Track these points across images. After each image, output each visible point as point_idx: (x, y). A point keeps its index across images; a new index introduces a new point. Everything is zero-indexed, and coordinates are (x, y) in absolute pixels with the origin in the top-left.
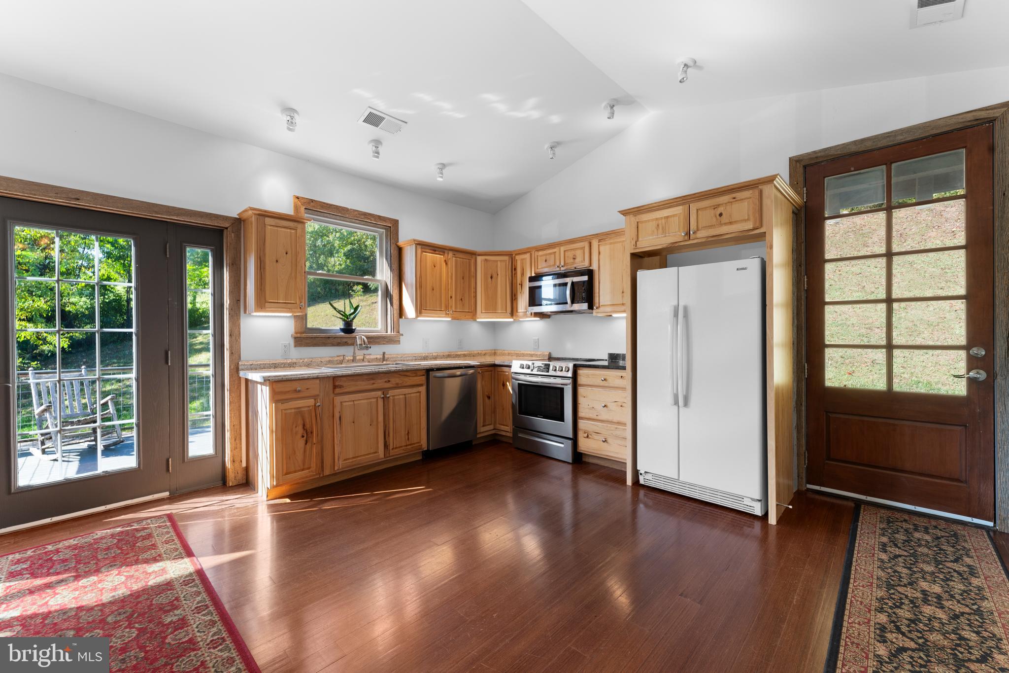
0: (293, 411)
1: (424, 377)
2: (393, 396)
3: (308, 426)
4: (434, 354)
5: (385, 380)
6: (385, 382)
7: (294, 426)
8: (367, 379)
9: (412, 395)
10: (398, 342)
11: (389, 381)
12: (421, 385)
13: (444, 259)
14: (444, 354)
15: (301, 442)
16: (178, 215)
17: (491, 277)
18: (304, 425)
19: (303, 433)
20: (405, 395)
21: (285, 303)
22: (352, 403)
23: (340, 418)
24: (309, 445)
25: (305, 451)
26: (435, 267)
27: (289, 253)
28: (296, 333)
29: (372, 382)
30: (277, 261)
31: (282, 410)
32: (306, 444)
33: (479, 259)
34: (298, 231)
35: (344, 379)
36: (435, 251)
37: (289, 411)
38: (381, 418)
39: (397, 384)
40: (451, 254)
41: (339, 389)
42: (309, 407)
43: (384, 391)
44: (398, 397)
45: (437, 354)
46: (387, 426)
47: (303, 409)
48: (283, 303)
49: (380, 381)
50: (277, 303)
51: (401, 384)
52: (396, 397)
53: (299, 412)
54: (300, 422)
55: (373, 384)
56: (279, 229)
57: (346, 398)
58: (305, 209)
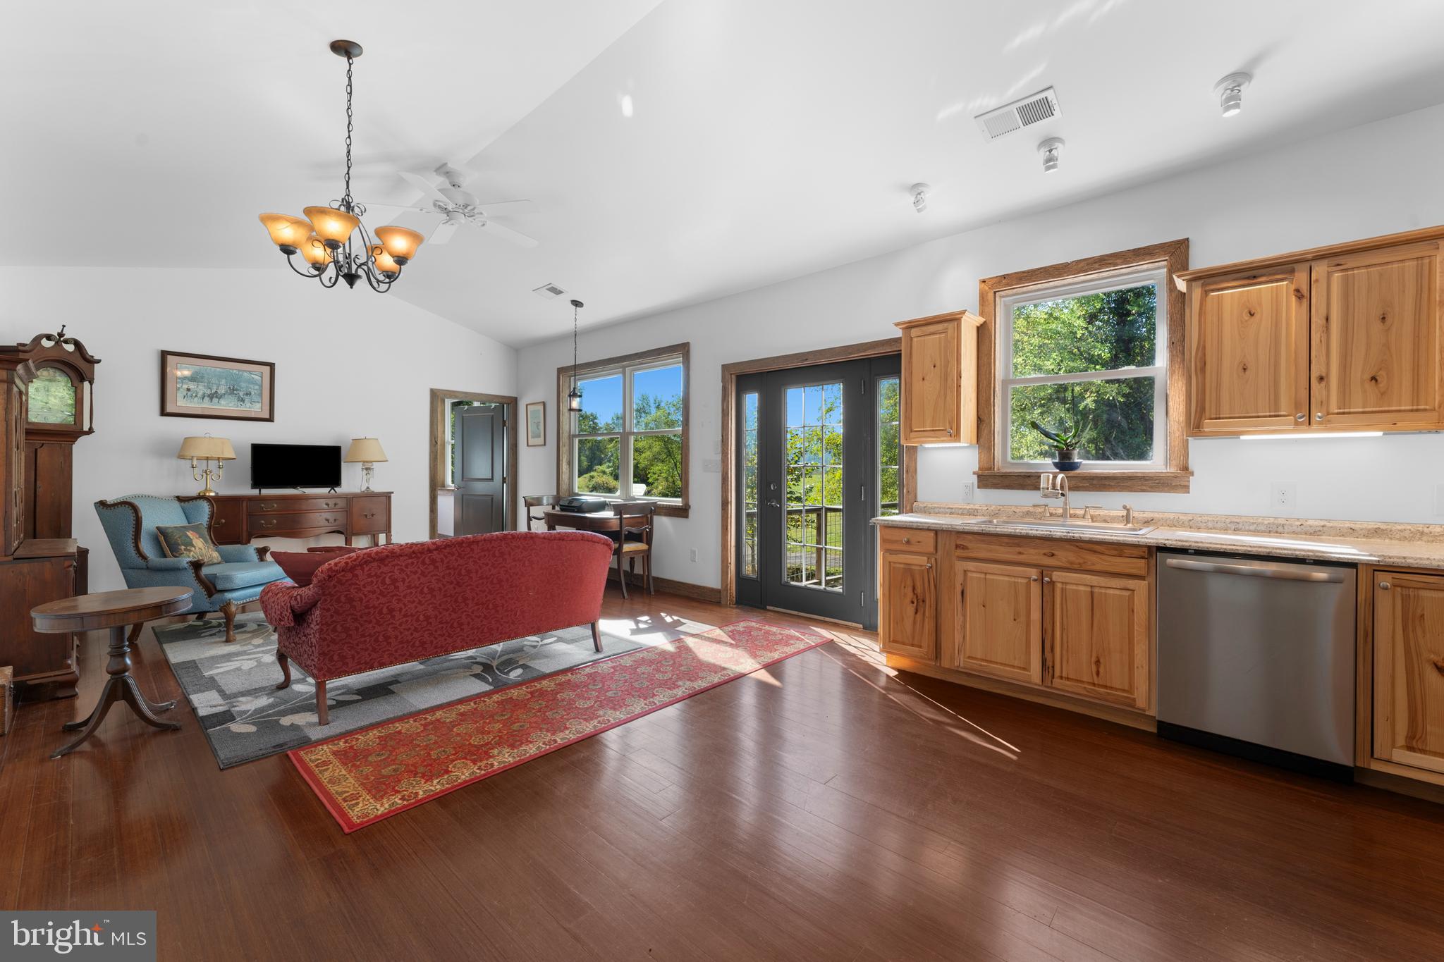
0: (902, 566)
1: (1143, 561)
2: (1063, 583)
3: (919, 590)
4: (1310, 523)
5: (1045, 551)
6: (1045, 554)
7: (903, 587)
8: (1007, 543)
9: (1111, 591)
10: (1185, 488)
11: (1053, 555)
12: (1142, 578)
13: (1293, 287)
14: (1357, 527)
15: (910, 610)
16: (864, 351)
18: (914, 588)
19: (913, 598)
20: (1092, 586)
21: (933, 430)
22: (982, 576)
23: (962, 593)
24: (919, 616)
25: (914, 622)
26: (1252, 315)
27: (938, 365)
28: (980, 469)
29: (1018, 549)
30: (923, 379)
31: (890, 562)
32: (916, 613)
35: (970, 537)
36: (1255, 277)
37: (898, 565)
38: (1036, 615)
39: (1072, 563)
40: (1320, 269)
41: (962, 551)
42: (921, 566)
43: (1043, 570)
44: (1074, 587)
45: (1322, 523)
46: (1050, 631)
47: (913, 567)
48: (930, 431)
49: (1032, 551)
50: (924, 431)
51: (1079, 564)
52: (1068, 587)
53: (908, 570)
54: (909, 582)
55: (1020, 553)
56: (926, 338)
57: (971, 565)
58: (995, 293)
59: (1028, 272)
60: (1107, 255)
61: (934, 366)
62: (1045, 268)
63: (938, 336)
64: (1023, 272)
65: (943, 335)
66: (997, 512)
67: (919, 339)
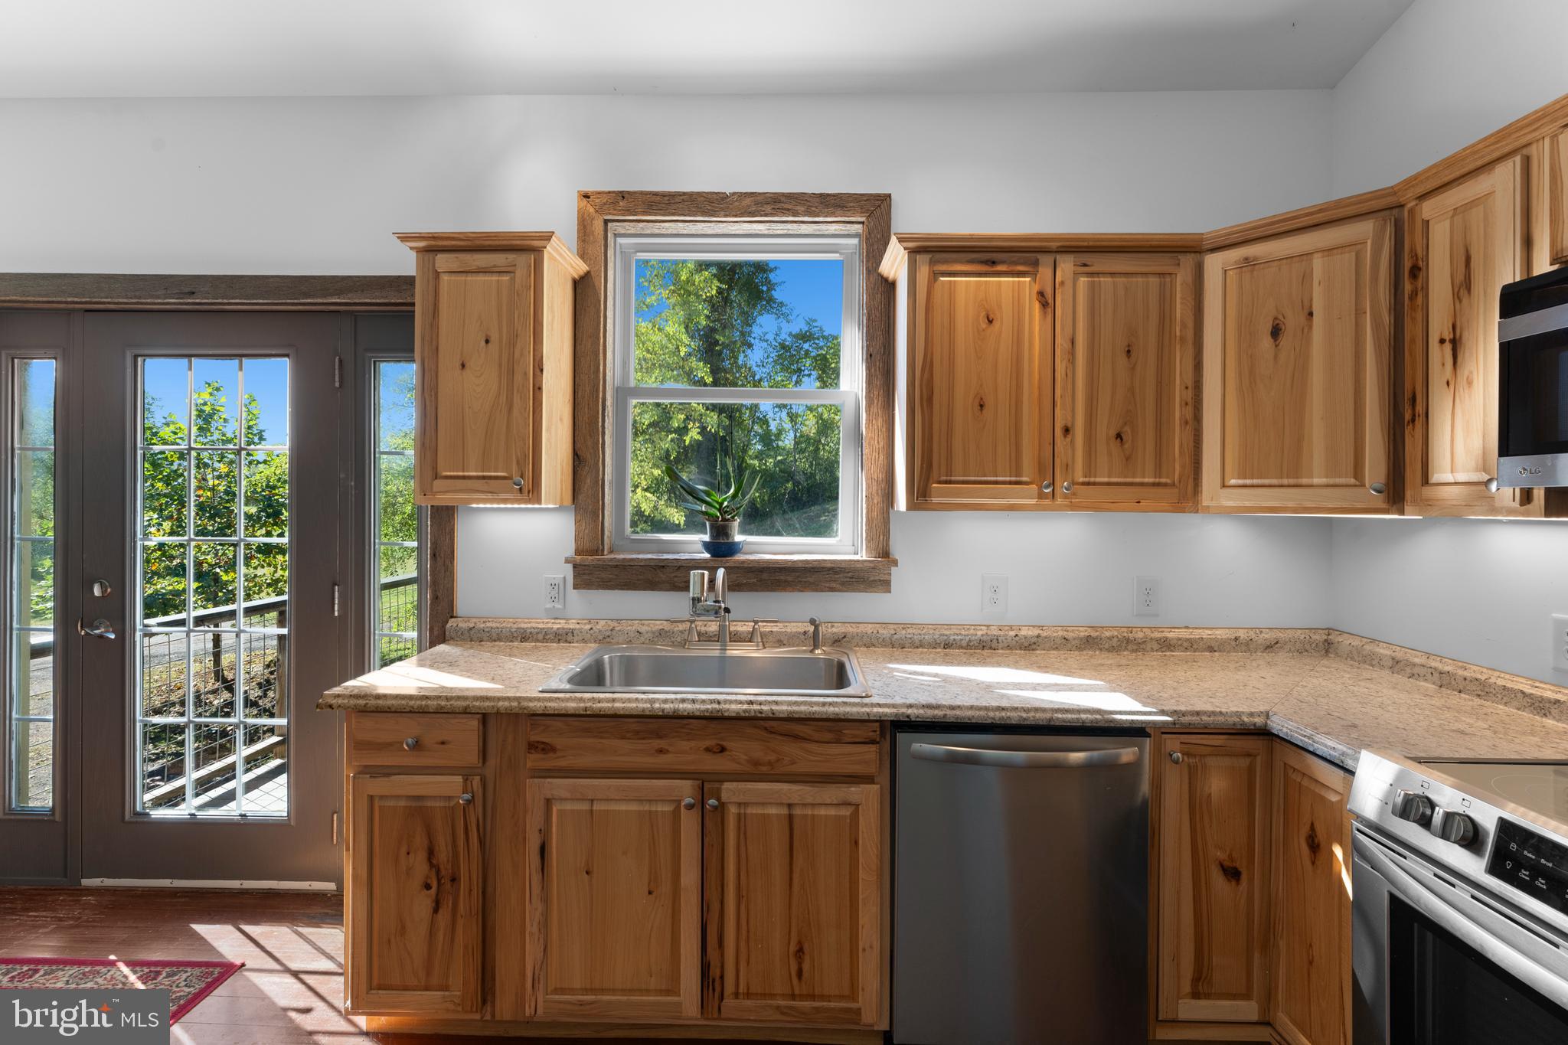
0: (402, 803)
2: (740, 804)
3: (443, 855)
4: (1024, 632)
5: (708, 743)
6: (708, 750)
7: (404, 850)
8: (637, 732)
9: (823, 811)
10: (885, 585)
11: (723, 749)
12: (869, 779)
13: (1036, 288)
14: (1070, 635)
15: (422, 905)
17: (1276, 332)
18: (431, 853)
19: (427, 877)
20: (790, 806)
21: (484, 478)
22: (584, 807)
23: (543, 850)
24: (444, 916)
25: (432, 933)
26: (990, 322)
27: (494, 337)
28: (578, 552)
29: (658, 743)
30: (463, 366)
31: (371, 798)
32: (436, 910)
33: (1214, 264)
34: (520, 273)
35: (558, 724)
36: (994, 263)
37: (391, 803)
38: (690, 877)
39: (756, 763)
40: (1066, 266)
41: (542, 756)
42: (450, 798)
43: (706, 784)
44: (760, 811)
45: (1036, 632)
46: (715, 906)
47: (429, 804)
48: (478, 478)
49: (685, 745)
50: (464, 478)
51: (770, 763)
52: (750, 810)
53: (418, 811)
54: (420, 840)
55: (661, 751)
56: (470, 278)
57: (559, 786)
58: (606, 222)
59: (663, 195)
60: (783, 194)
61: (487, 341)
62: (691, 194)
63: (494, 278)
64: (655, 194)
65: (506, 278)
66: (609, 633)
67: (454, 277)
